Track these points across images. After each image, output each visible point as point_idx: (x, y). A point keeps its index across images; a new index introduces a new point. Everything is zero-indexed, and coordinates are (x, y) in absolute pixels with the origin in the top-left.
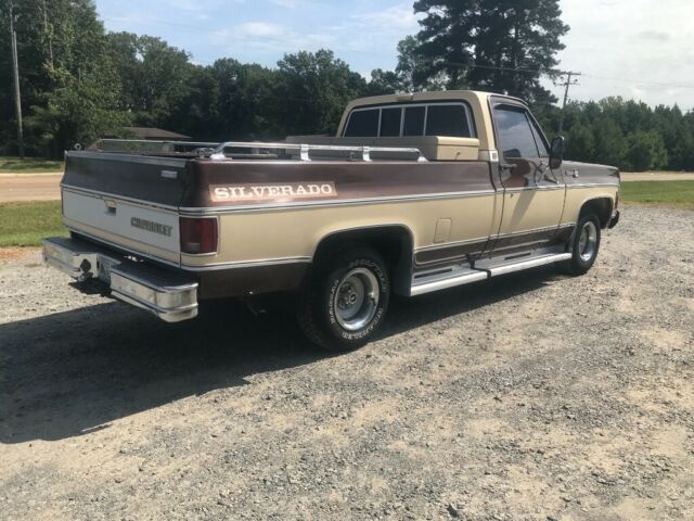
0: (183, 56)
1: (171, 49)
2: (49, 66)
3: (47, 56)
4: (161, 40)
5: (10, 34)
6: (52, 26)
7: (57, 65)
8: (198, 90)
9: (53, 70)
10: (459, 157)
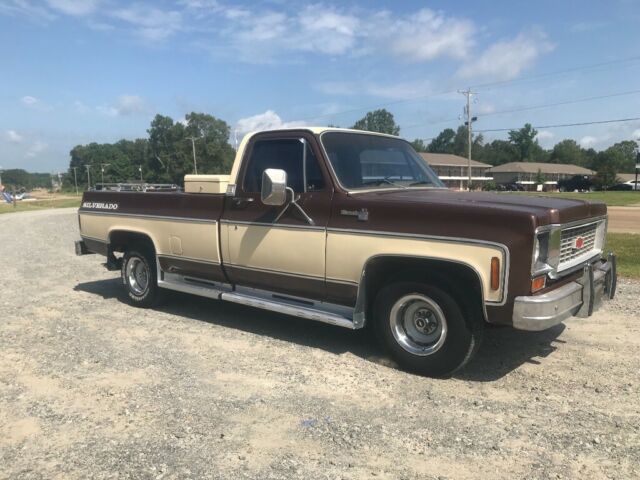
10: (203, 191)
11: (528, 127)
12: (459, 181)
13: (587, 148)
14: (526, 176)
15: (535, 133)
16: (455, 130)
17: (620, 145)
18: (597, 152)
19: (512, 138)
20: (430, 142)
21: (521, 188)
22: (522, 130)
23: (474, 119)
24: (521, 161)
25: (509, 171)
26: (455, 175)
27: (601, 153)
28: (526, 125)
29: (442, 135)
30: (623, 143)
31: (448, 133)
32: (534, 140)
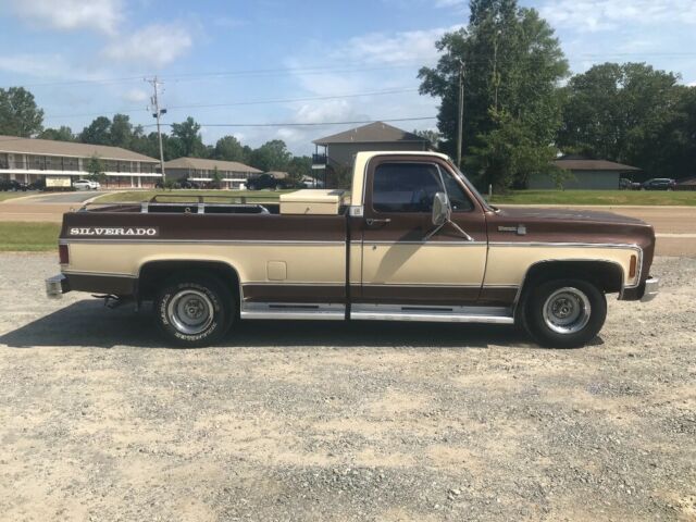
0: (670, 79)
1: (657, 72)
2: (493, 111)
3: (492, 101)
4: (646, 65)
5: (458, 88)
6: (499, 75)
7: (499, 109)
8: (685, 115)
9: (495, 114)
10: (309, 212)
11: (191, 121)
12: (129, 177)
13: (243, 145)
14: (197, 173)
15: (198, 127)
16: (111, 118)
17: (271, 143)
18: (253, 149)
19: (175, 132)
20: (81, 131)
21: (195, 185)
22: (185, 124)
23: (164, 111)
24: (186, 156)
25: (180, 167)
26: (124, 171)
27: (256, 150)
28: (189, 119)
29: (95, 124)
30: (274, 141)
31: (102, 122)
32: (198, 134)
